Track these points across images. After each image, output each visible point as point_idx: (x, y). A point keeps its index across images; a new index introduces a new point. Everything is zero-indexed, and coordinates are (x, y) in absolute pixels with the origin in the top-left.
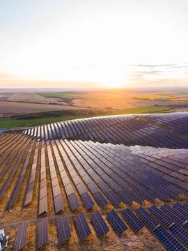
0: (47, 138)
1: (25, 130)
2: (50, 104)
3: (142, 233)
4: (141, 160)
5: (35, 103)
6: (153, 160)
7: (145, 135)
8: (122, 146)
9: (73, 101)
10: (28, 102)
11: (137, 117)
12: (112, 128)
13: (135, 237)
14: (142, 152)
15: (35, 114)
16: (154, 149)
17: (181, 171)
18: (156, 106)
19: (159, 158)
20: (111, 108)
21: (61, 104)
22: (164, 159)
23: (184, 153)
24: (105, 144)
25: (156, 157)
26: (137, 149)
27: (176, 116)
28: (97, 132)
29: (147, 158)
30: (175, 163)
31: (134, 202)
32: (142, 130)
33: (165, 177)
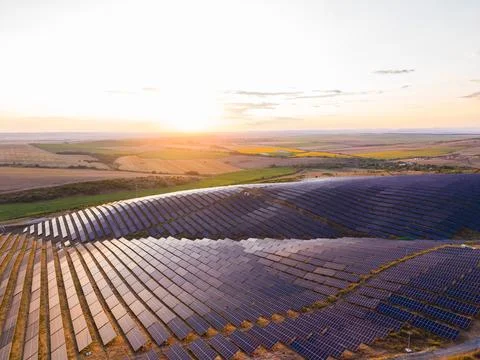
0: (84, 239)
1: (29, 226)
2: (72, 167)
3: (277, 349)
4: (261, 261)
5: (37, 166)
6: (278, 259)
7: (262, 220)
8: (227, 242)
9: (119, 161)
10: (20, 165)
11: (246, 190)
12: (206, 211)
13: (269, 354)
14: (260, 249)
15: (42, 190)
16: (278, 242)
17: (318, 270)
18: (273, 166)
19: (287, 255)
20: (196, 174)
21: (93, 168)
22: (293, 257)
23: (320, 244)
24: (197, 241)
25: (283, 254)
26: (252, 245)
27: (306, 186)
28: (180, 220)
29: (270, 257)
30: (309, 260)
31: (260, 319)
32: (255, 211)
33: (297, 282)
